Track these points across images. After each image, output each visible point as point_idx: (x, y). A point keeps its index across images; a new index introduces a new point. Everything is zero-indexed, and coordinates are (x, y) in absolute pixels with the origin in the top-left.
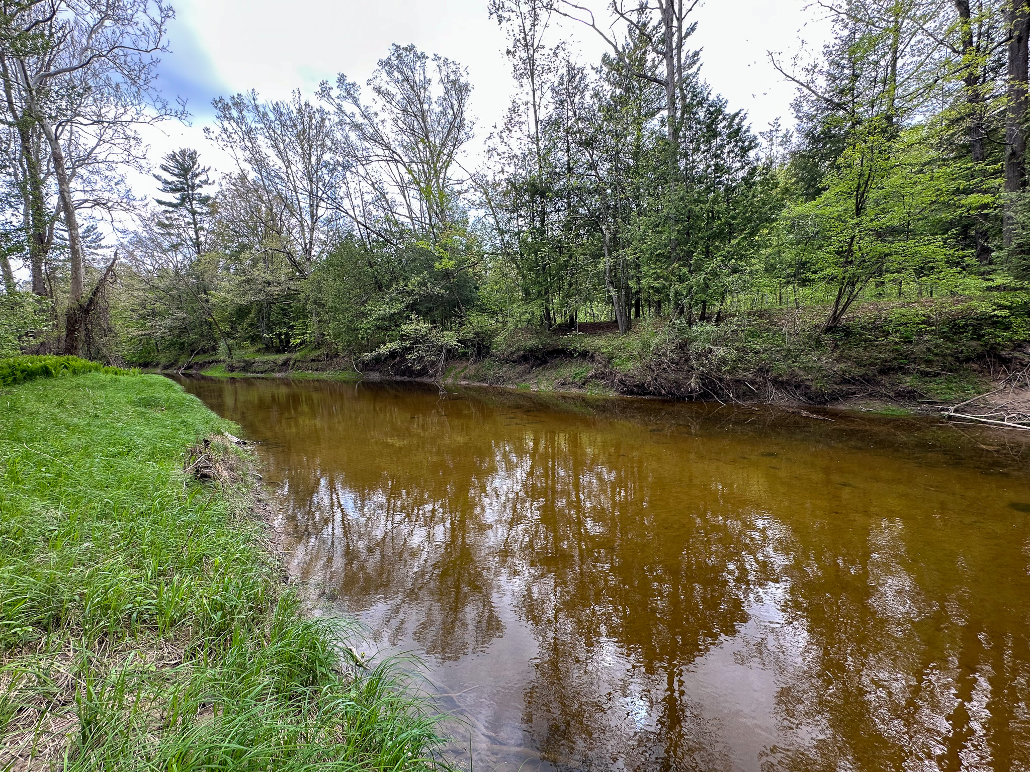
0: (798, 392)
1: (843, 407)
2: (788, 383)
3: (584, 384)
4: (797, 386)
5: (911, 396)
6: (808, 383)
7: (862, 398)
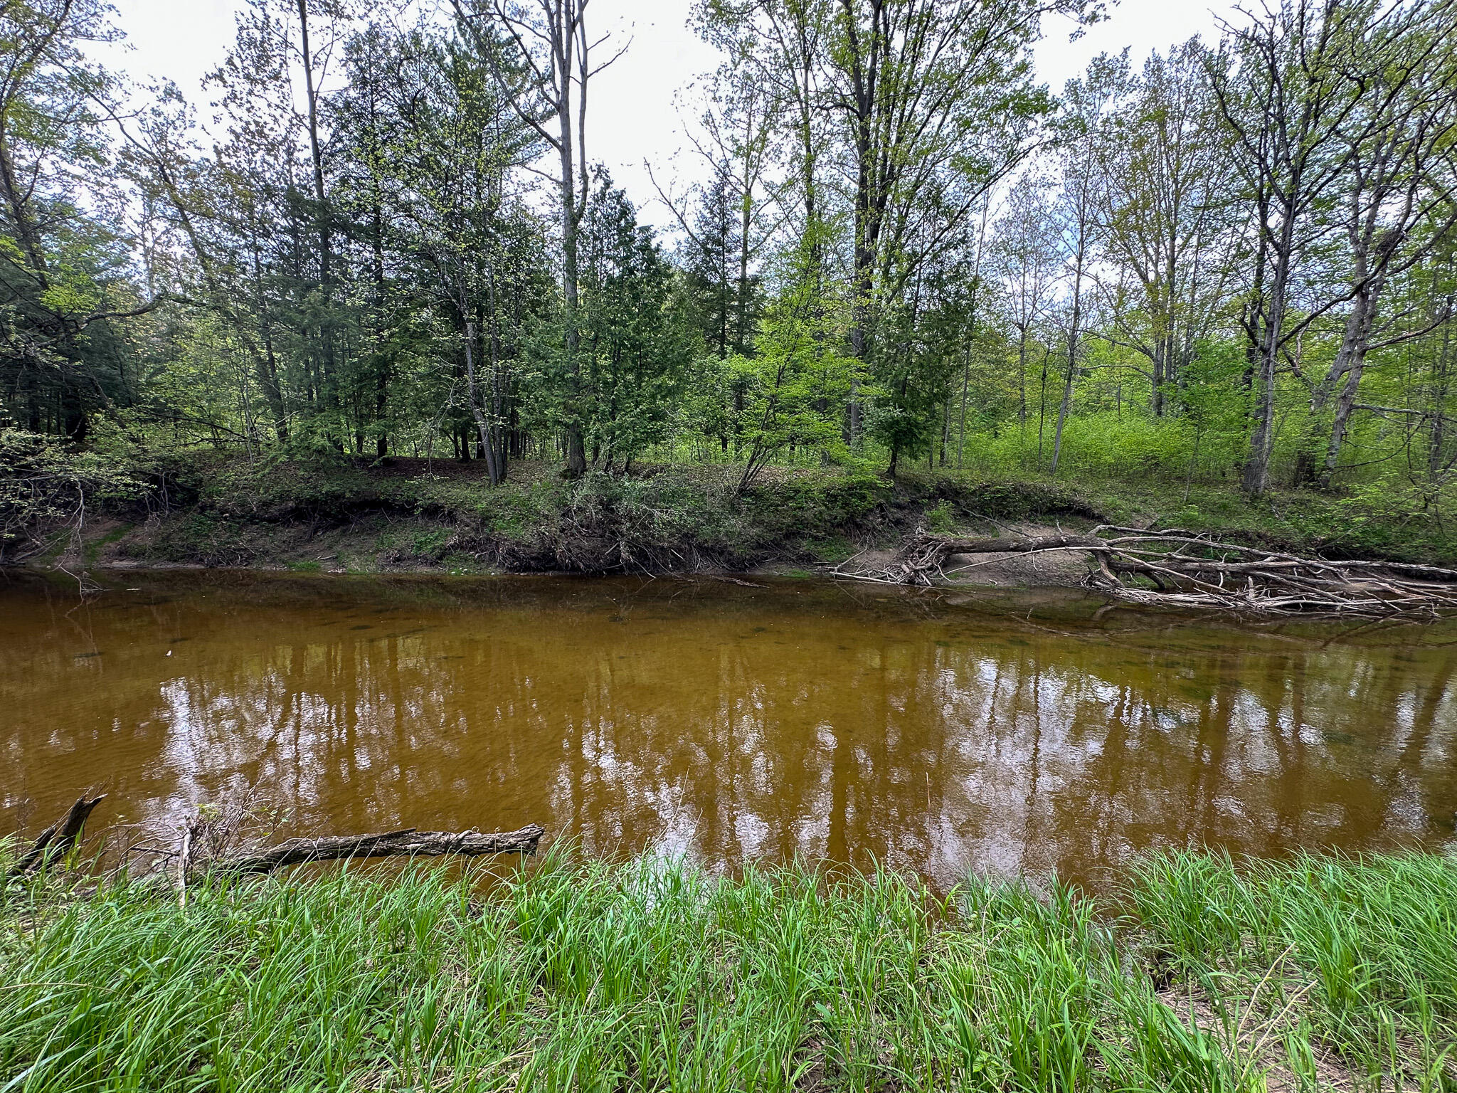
0: (722, 559)
1: (760, 572)
2: (712, 549)
3: (440, 558)
4: (721, 553)
5: (808, 559)
6: (731, 549)
7: (773, 562)
